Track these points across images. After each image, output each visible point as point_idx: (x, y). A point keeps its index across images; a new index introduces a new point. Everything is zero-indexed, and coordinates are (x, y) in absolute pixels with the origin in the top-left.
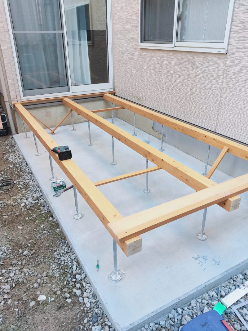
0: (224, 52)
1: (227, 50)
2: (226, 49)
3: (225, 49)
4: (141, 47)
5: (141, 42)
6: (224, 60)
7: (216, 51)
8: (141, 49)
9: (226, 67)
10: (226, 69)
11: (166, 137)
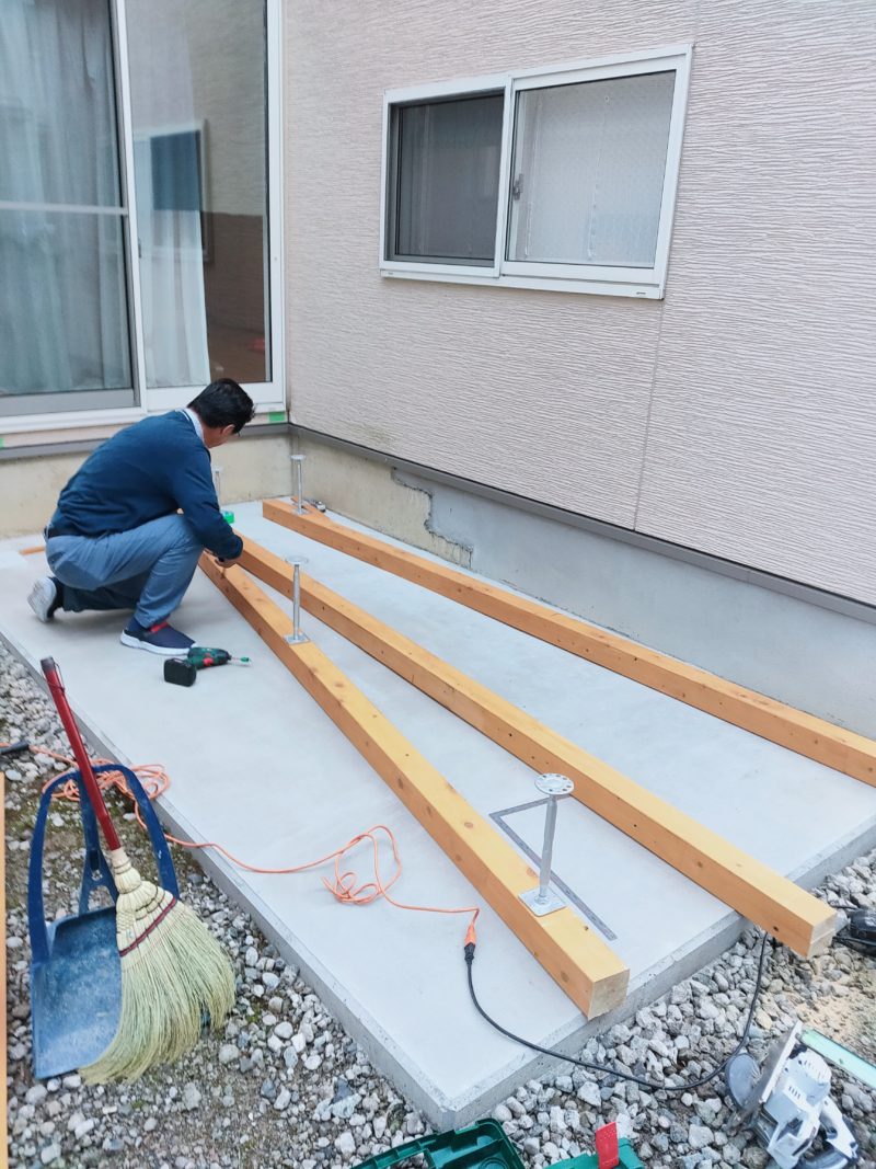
0: (655, 294)
1: (664, 291)
2: (662, 287)
3: (658, 285)
4: (386, 274)
5: (388, 258)
6: (655, 318)
7: (631, 292)
8: (386, 279)
9: (665, 339)
10: (662, 343)
11: (475, 555)
